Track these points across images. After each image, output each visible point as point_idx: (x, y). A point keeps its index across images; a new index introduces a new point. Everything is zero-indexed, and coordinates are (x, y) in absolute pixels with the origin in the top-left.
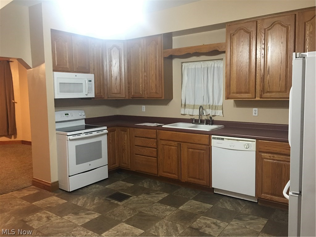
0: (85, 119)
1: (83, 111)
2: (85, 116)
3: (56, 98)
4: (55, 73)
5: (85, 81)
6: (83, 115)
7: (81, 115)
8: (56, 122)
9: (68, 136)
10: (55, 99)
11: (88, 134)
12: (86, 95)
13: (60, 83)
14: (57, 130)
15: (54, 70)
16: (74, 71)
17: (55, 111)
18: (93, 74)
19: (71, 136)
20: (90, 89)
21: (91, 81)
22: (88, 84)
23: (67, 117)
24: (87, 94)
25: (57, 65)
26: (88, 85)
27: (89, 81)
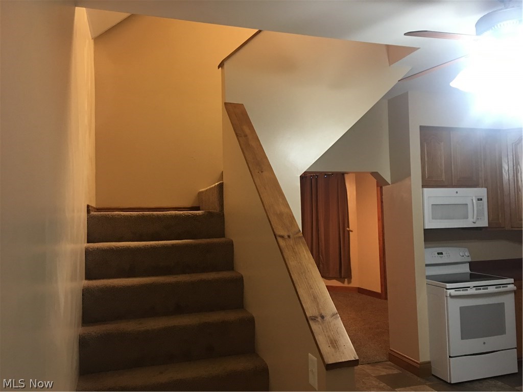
0: (470, 263)
1: (467, 249)
2: (470, 258)
3: (426, 227)
4: (425, 190)
5: (472, 200)
6: (467, 255)
7: (463, 256)
8: (427, 265)
9: (447, 289)
10: (425, 230)
11: (480, 289)
12: (474, 223)
13: (432, 205)
14: (428, 277)
15: (423, 186)
16: (454, 184)
17: (425, 248)
18: (485, 187)
19: (452, 289)
20: (480, 213)
21: (481, 200)
22: (477, 204)
23: (441, 257)
24: (474, 221)
25: (428, 178)
26: (477, 206)
27: (478, 200)
